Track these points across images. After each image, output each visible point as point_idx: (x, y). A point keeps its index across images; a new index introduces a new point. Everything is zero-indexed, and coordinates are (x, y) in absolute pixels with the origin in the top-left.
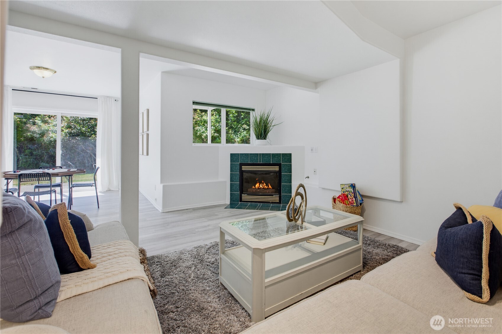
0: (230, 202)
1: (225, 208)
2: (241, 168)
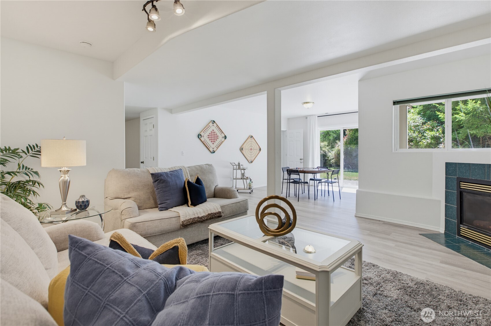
0: (445, 231)
1: (419, 234)
2: (459, 186)
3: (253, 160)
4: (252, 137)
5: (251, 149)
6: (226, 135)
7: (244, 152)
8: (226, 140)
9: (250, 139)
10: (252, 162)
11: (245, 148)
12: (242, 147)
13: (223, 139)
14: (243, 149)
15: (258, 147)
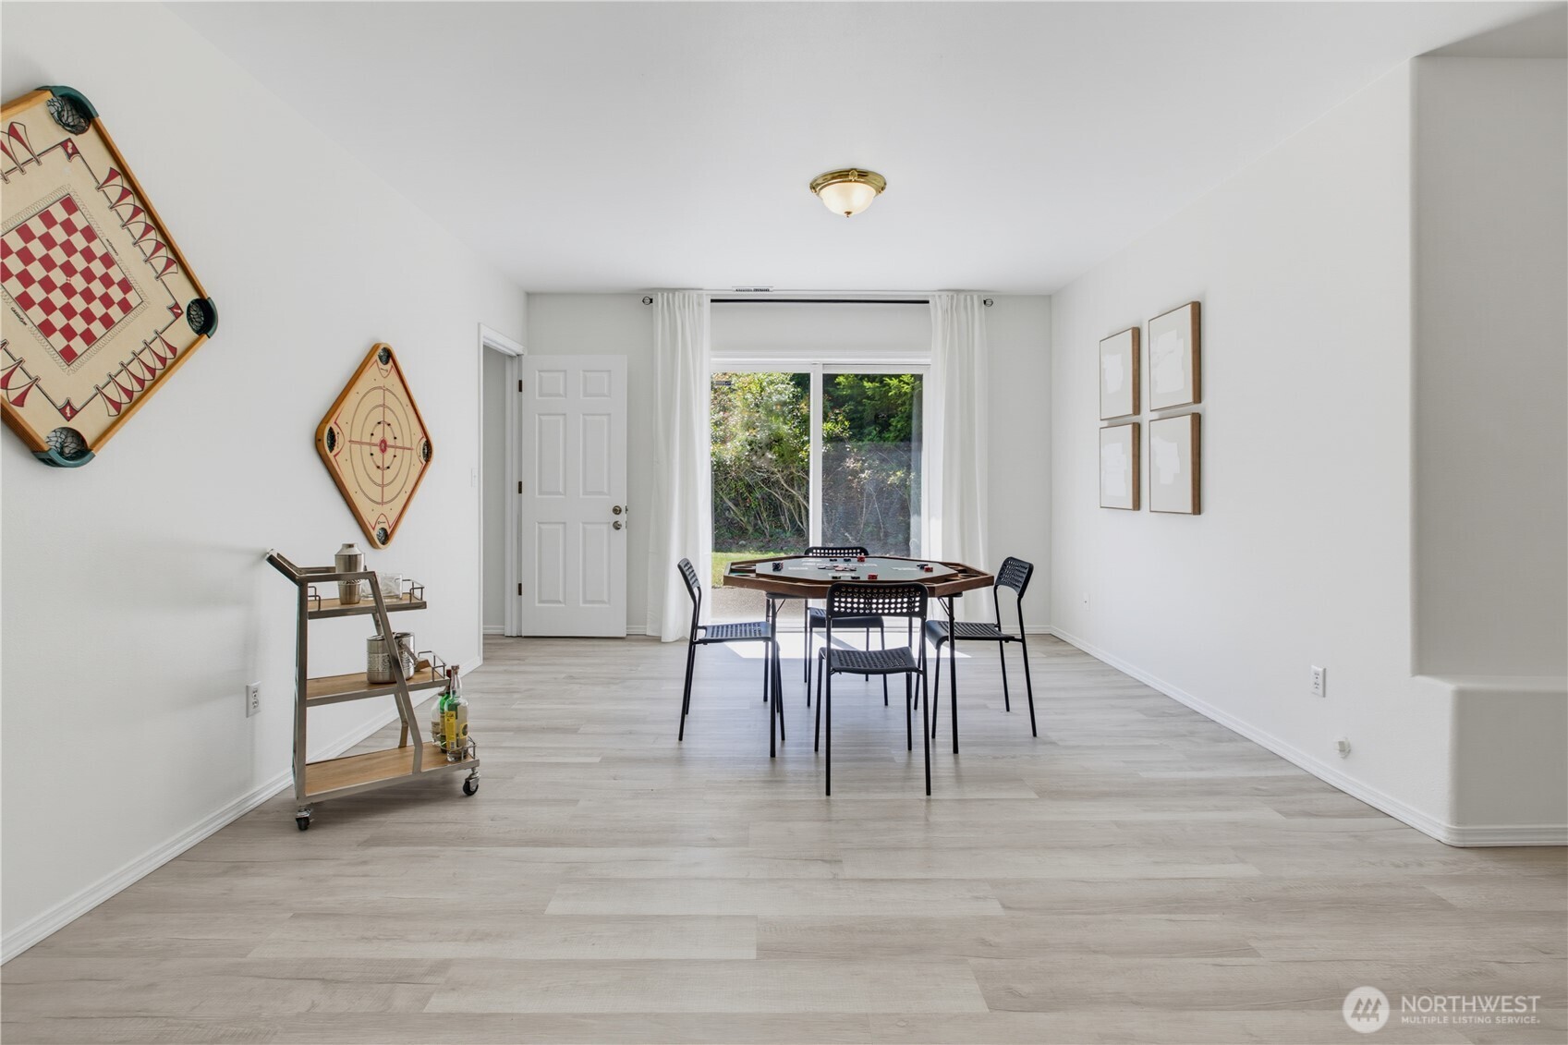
3: (392, 520)
4: (388, 356)
5: (384, 446)
6: (209, 293)
7: (344, 459)
8: (207, 344)
9: (376, 373)
10: (386, 537)
11: (346, 430)
12: (331, 424)
13: (182, 332)
14: (339, 440)
15: (419, 434)
